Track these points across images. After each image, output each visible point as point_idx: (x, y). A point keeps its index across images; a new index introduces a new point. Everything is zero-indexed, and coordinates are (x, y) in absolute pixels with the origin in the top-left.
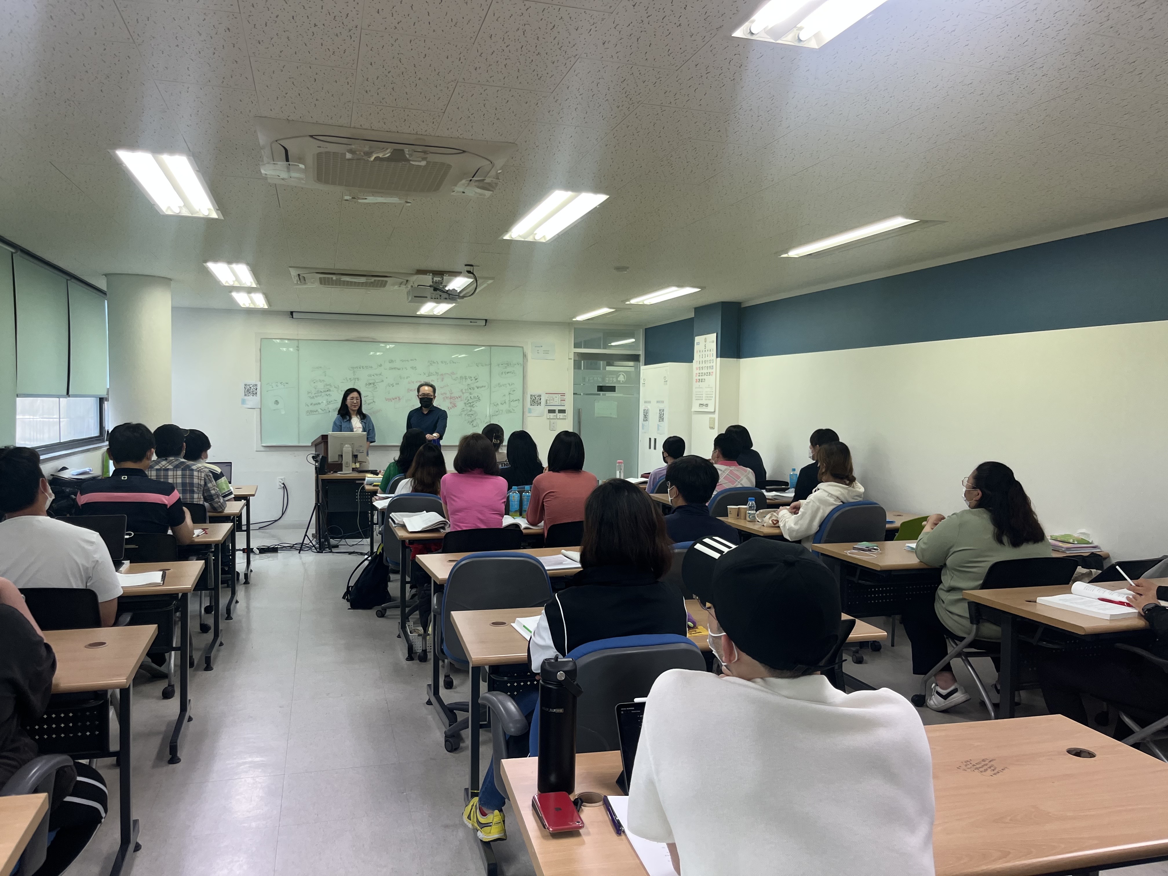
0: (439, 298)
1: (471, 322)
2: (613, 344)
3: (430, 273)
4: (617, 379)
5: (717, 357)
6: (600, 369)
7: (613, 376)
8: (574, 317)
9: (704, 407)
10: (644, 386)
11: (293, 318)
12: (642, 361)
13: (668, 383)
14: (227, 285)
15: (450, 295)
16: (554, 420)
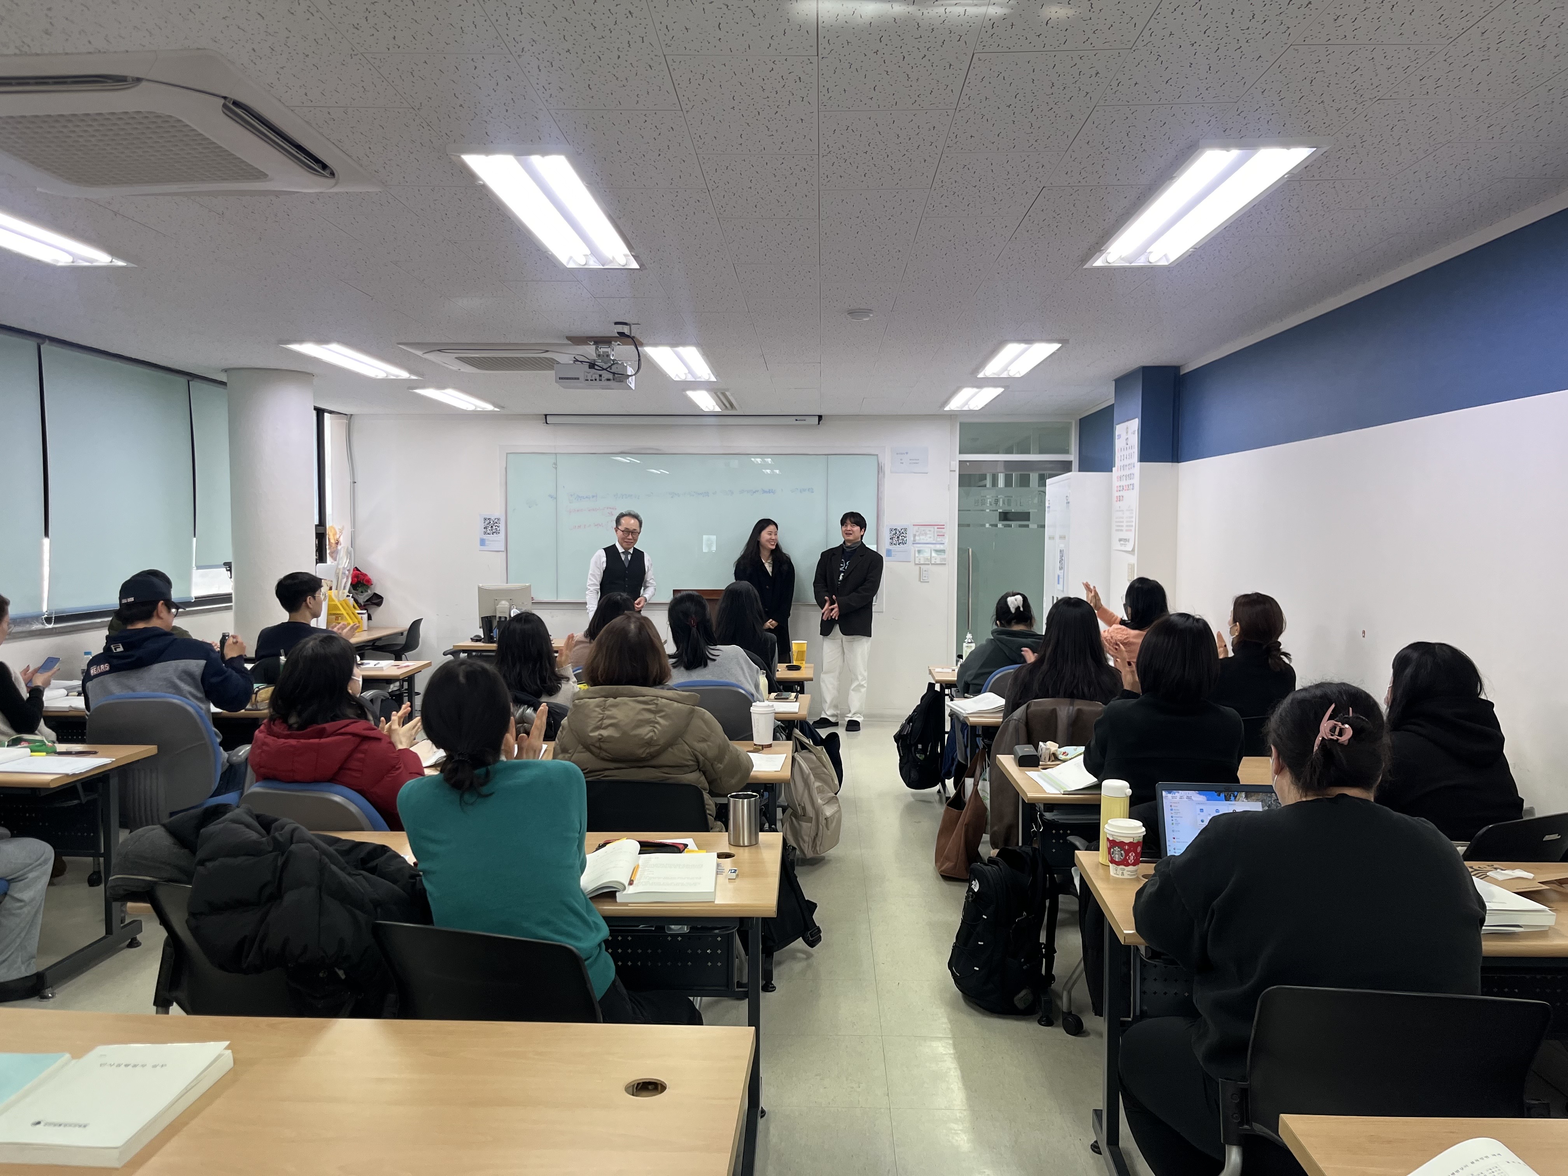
0: (598, 380)
1: (796, 420)
3: (590, 341)
5: (1138, 461)
8: (946, 406)
9: (1123, 543)
10: (1049, 512)
11: (547, 423)
12: (1075, 469)
13: (1071, 505)
15: (614, 373)
16: (927, 566)
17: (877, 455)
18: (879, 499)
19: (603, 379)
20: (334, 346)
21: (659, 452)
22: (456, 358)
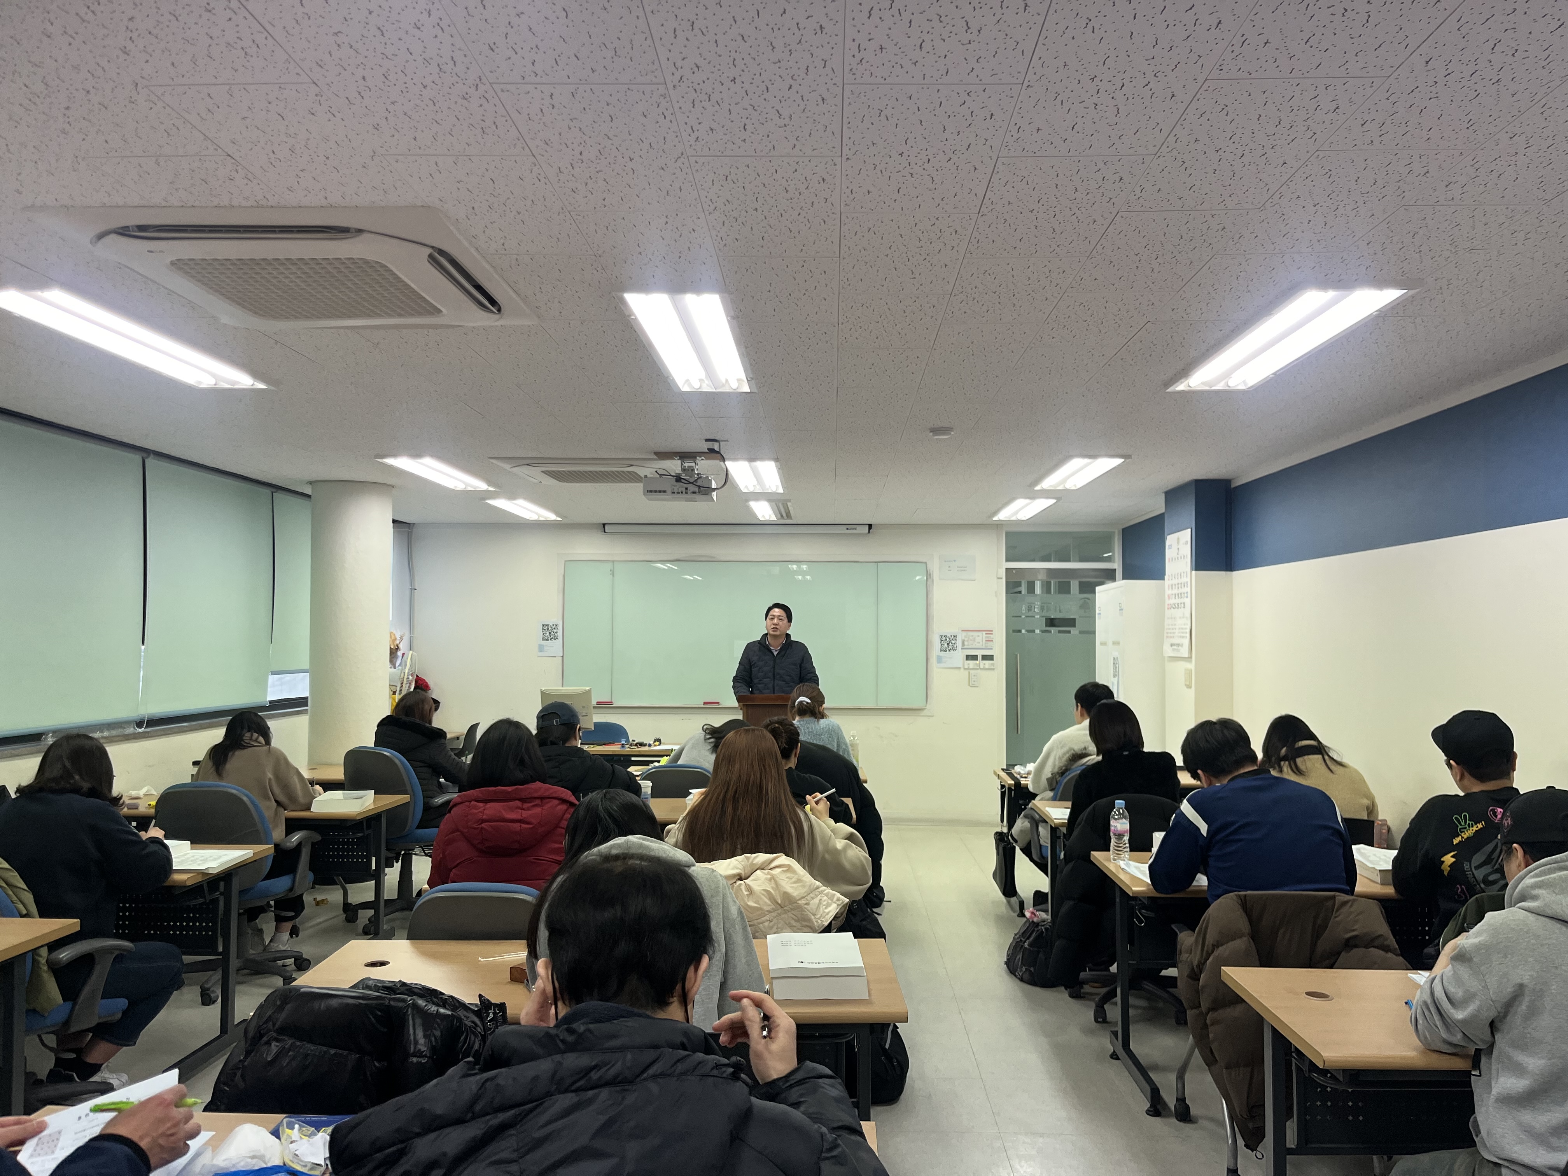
0: (684, 493)
1: (847, 529)
3: (676, 456)
5: (1192, 570)
8: (995, 514)
10: (1098, 619)
11: (605, 532)
12: (1119, 579)
13: (1123, 611)
15: (699, 487)
16: (976, 671)
17: (926, 563)
18: (928, 605)
19: (689, 492)
20: (428, 461)
21: (713, 559)
22: (542, 472)
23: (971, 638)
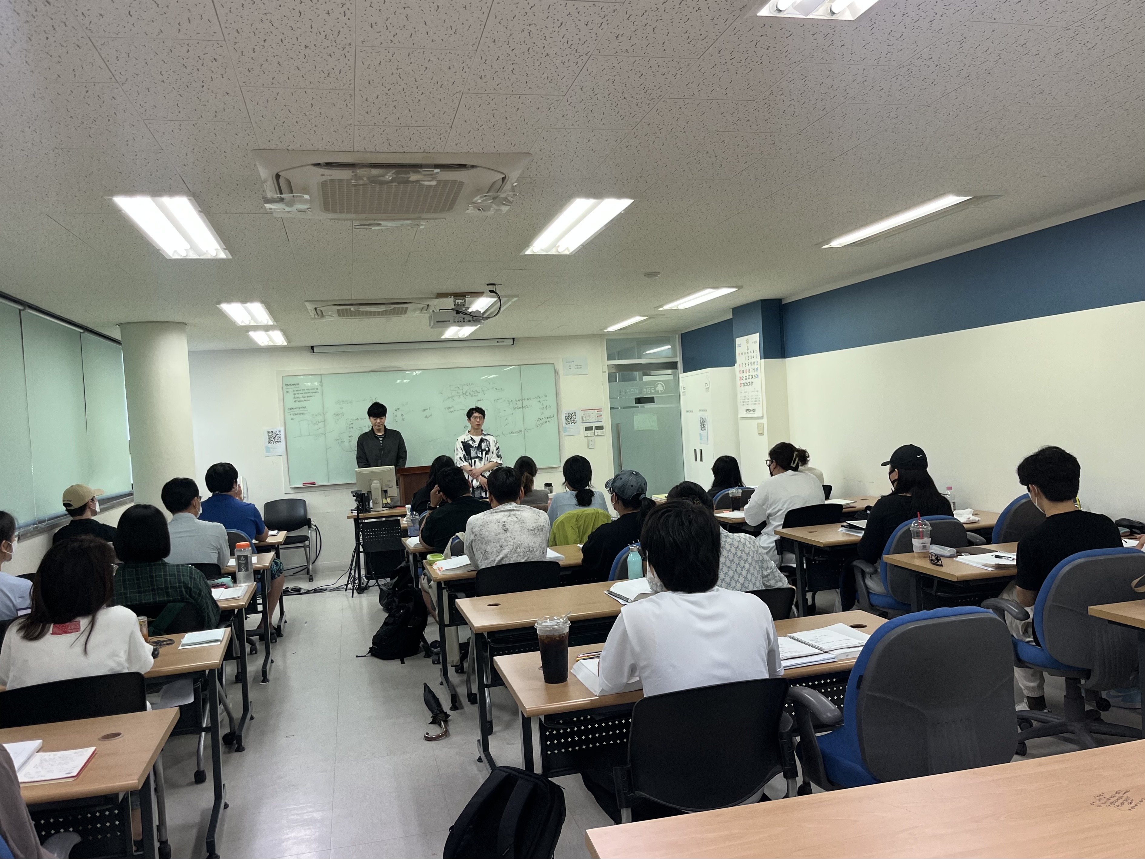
0: (462, 321)
1: (498, 342)
2: (648, 352)
3: (451, 296)
4: (655, 389)
5: (761, 359)
6: (636, 380)
7: (650, 386)
8: (606, 328)
9: (751, 412)
10: (685, 395)
11: (314, 352)
12: (681, 368)
13: (710, 389)
14: (243, 324)
15: (473, 316)
16: (592, 438)
17: (554, 364)
18: (557, 395)
19: (467, 320)
22: (338, 310)
23: (588, 415)
